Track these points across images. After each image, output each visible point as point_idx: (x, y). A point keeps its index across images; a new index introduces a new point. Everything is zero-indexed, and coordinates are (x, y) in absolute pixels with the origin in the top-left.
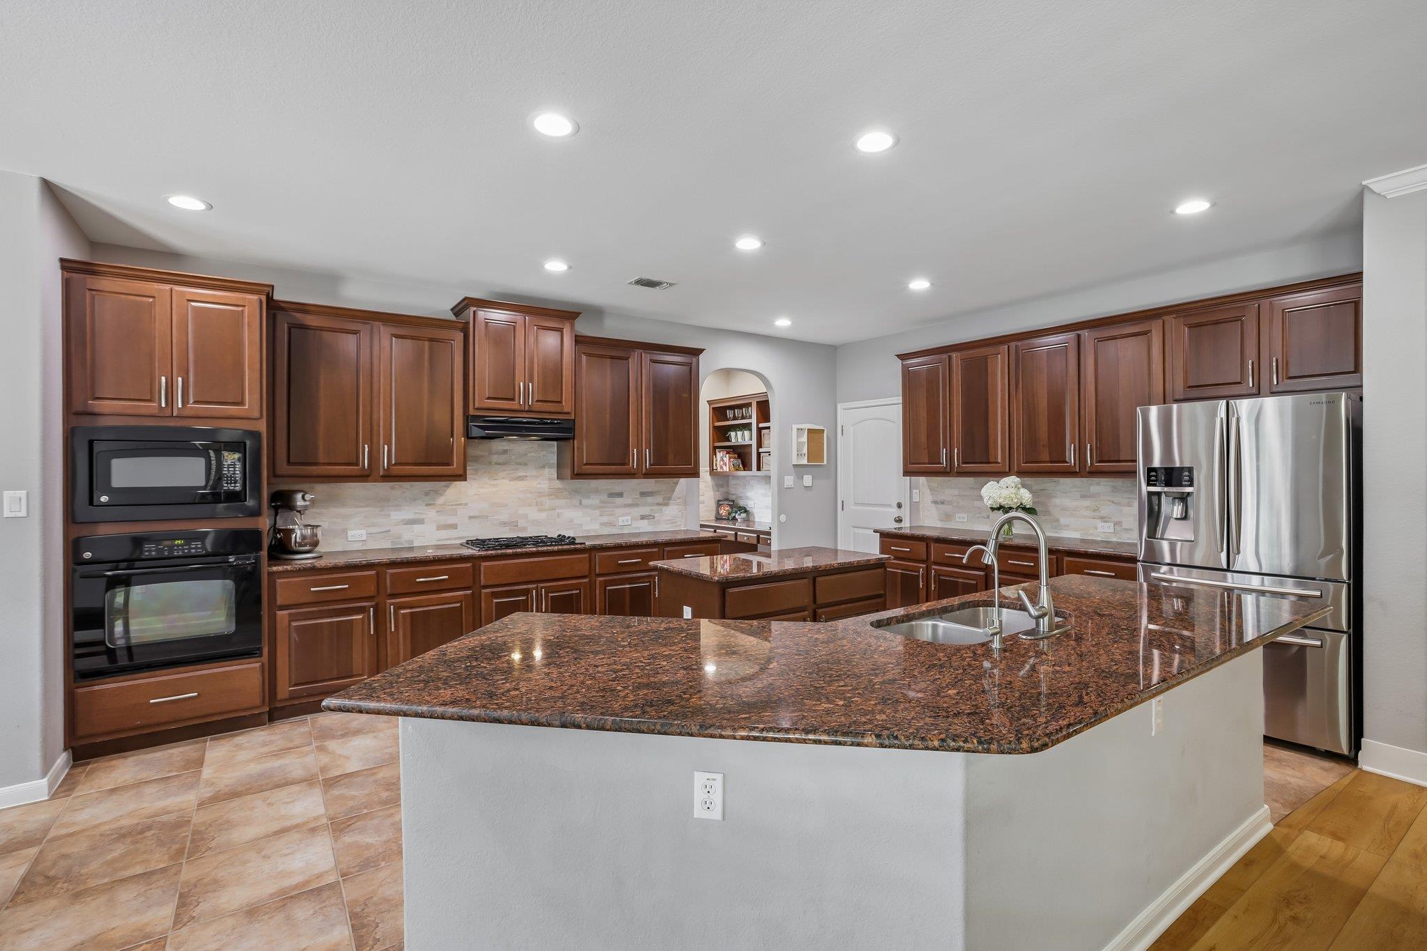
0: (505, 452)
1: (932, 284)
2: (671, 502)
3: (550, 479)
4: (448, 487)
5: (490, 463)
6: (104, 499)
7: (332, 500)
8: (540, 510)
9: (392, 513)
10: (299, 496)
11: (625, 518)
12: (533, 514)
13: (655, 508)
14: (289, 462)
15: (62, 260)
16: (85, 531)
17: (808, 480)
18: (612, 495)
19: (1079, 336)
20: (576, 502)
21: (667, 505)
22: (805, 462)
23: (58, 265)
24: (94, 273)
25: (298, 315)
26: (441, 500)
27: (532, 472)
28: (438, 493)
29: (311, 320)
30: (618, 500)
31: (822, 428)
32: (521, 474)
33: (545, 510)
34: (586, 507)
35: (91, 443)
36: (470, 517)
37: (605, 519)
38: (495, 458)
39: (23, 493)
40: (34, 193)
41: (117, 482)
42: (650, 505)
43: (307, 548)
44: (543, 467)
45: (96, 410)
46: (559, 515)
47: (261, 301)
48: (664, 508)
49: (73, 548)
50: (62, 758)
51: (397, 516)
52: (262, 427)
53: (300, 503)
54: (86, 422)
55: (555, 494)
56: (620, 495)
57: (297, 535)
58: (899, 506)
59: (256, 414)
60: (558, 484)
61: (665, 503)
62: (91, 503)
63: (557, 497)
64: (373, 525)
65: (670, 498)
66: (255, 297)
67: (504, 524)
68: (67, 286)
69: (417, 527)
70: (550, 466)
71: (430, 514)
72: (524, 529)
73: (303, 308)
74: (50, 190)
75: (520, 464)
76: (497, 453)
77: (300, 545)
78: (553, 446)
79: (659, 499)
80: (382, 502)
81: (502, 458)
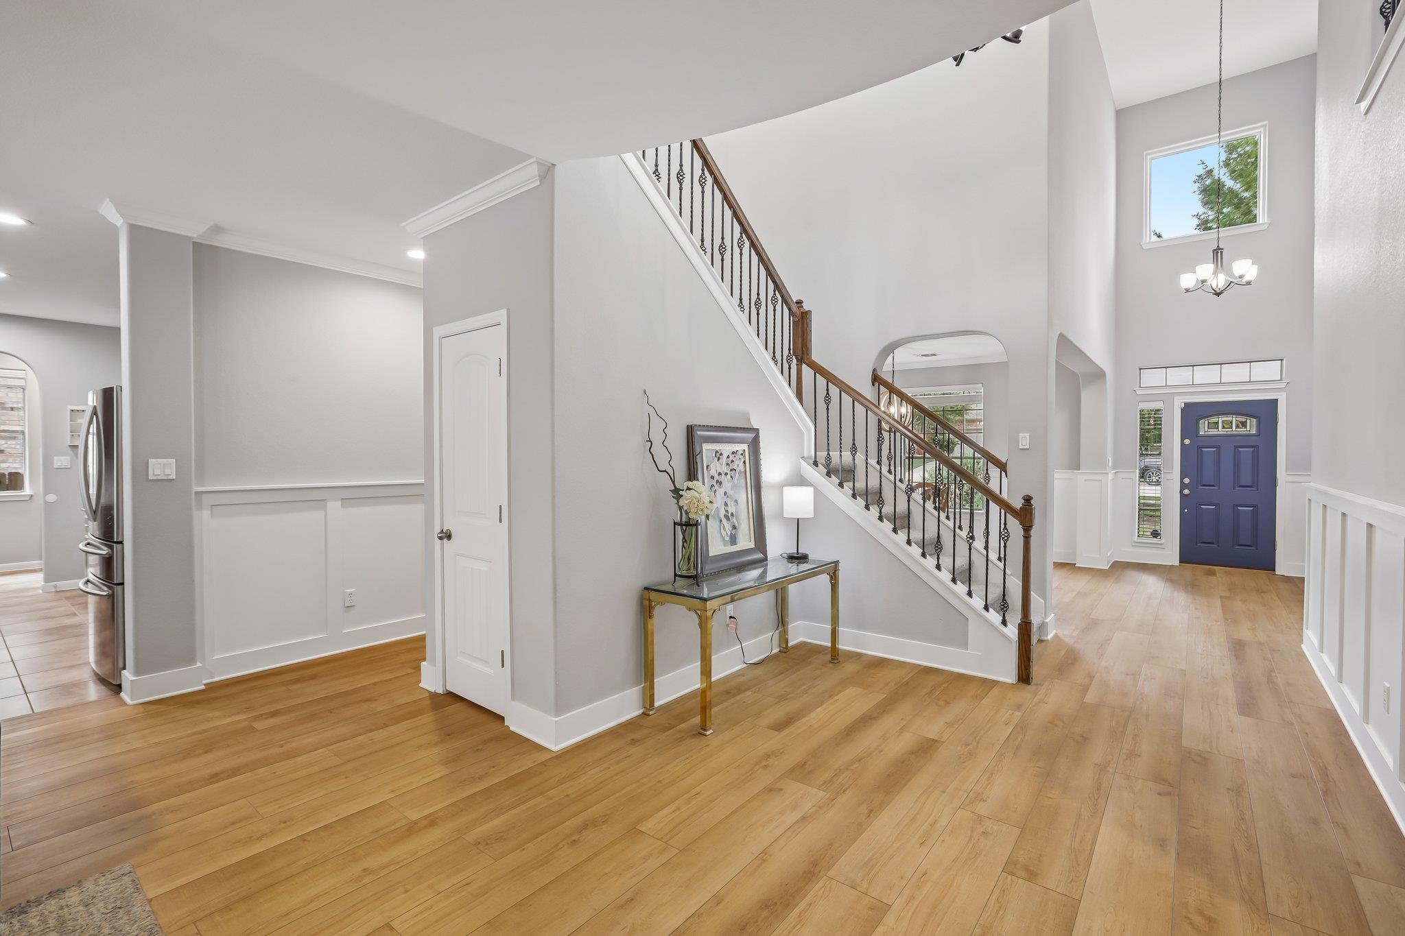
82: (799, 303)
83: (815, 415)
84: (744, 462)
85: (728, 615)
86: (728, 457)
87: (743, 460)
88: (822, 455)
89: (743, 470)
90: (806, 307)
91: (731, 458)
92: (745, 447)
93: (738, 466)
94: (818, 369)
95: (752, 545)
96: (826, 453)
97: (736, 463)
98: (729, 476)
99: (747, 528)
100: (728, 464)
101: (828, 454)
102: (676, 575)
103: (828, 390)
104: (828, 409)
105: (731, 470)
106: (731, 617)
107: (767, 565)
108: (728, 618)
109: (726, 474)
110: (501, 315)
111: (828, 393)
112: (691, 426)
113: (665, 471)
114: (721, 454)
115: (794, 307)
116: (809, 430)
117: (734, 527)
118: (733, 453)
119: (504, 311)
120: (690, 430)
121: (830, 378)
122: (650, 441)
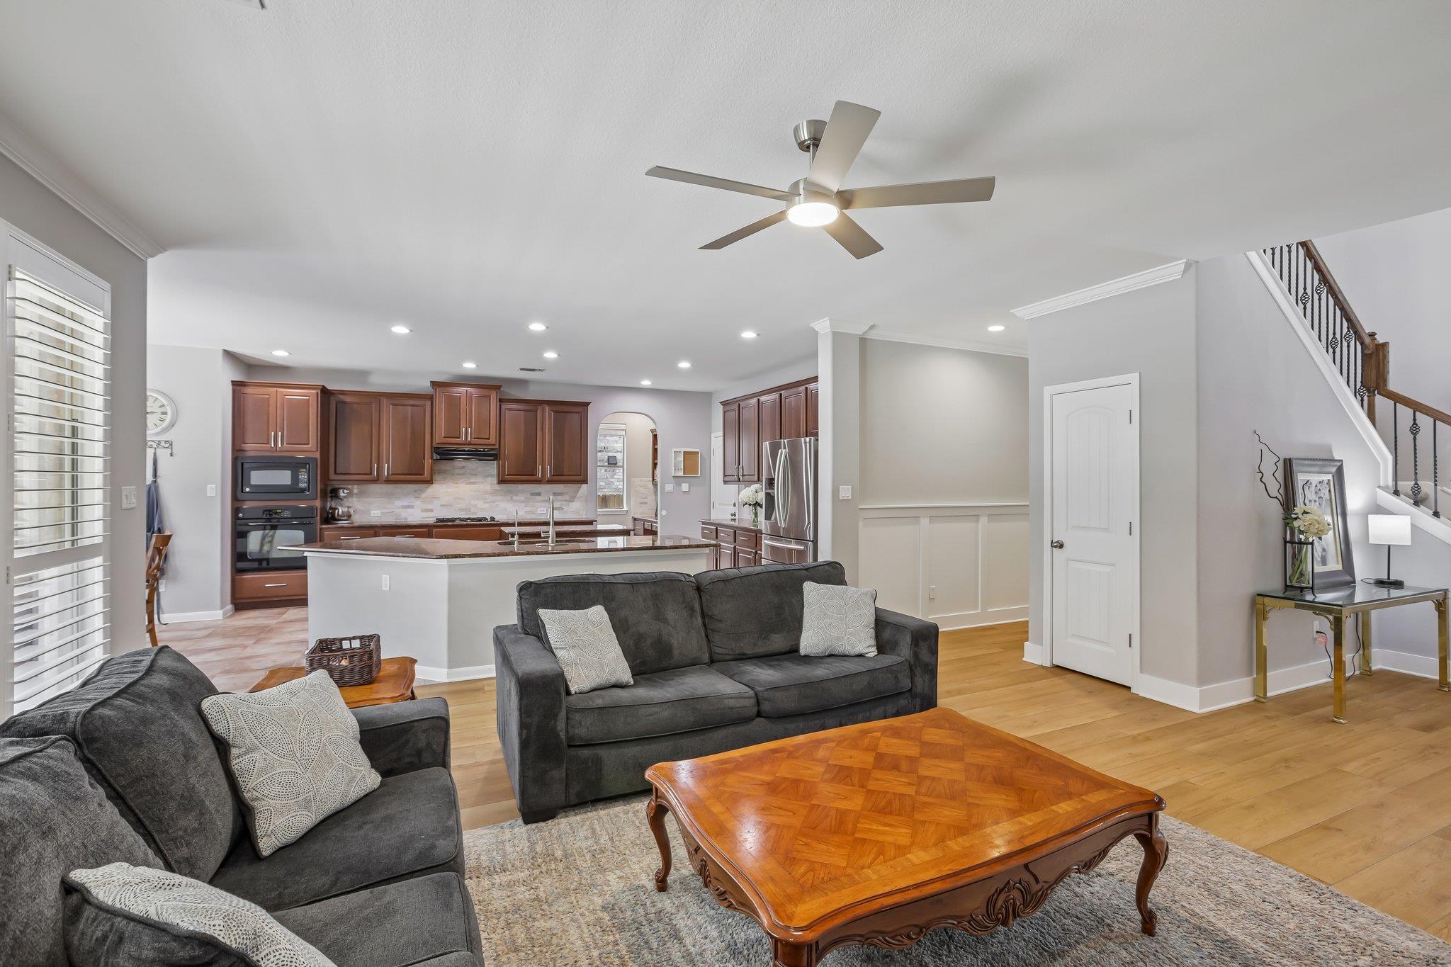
0: (463, 467)
1: (692, 365)
2: (576, 499)
3: (492, 484)
4: (428, 487)
5: (453, 474)
6: (247, 490)
7: (361, 494)
8: (485, 502)
9: (396, 502)
10: (341, 491)
11: (541, 509)
12: (480, 504)
13: (564, 503)
14: (336, 473)
15: (232, 381)
16: (238, 504)
17: (685, 487)
18: (533, 494)
19: (781, 395)
20: (509, 498)
21: (573, 501)
22: (681, 474)
23: (230, 384)
24: (245, 386)
25: (341, 396)
26: (424, 495)
27: (479, 479)
28: (422, 491)
29: (347, 399)
30: (538, 498)
31: (697, 450)
32: (473, 480)
33: (487, 502)
34: (515, 501)
35: (242, 464)
36: (441, 505)
37: (528, 509)
38: (457, 471)
39: (213, 486)
40: (220, 356)
41: (253, 482)
42: (562, 501)
43: (345, 518)
44: (488, 476)
45: (245, 449)
46: (497, 506)
47: (317, 393)
48: (570, 504)
49: (236, 511)
50: (230, 607)
51: (399, 503)
52: (318, 455)
53: (342, 494)
54: (240, 454)
55: (495, 493)
56: (539, 494)
57: (341, 510)
58: (735, 505)
59: (315, 450)
60: (497, 487)
61: (572, 500)
62: (242, 491)
63: (496, 495)
64: (386, 508)
65: (575, 497)
66: (314, 391)
67: (462, 510)
68: (234, 392)
69: (410, 510)
70: (492, 476)
71: (417, 503)
72: (475, 513)
73: (343, 392)
74: (228, 354)
75: (472, 475)
76: (459, 468)
77: (341, 516)
78: (494, 464)
79: (567, 497)
80: (389, 495)
81: (461, 471)
82: (1372, 335)
83: (1396, 445)
84: (1330, 491)
85: (1315, 630)
86: (1316, 486)
87: (1328, 489)
88: (1406, 485)
89: (1328, 498)
90: (1380, 339)
91: (1318, 487)
92: (1330, 477)
93: (1324, 494)
94: (1397, 399)
95: (1339, 567)
96: (1414, 482)
97: (1323, 491)
98: (1317, 503)
99: (1334, 551)
100: (1316, 493)
101: (1416, 484)
102: (1286, 586)
103: (1415, 420)
104: (1415, 439)
105: (1319, 498)
106: (1317, 632)
107: (1355, 587)
108: (1315, 634)
109: (1315, 501)
110: (1134, 378)
111: (1415, 423)
112: (1290, 459)
113: (1276, 497)
114: (1311, 484)
115: (1367, 340)
116: (1385, 460)
117: (1324, 550)
118: (1320, 482)
119: (1138, 373)
120: (1288, 465)
121: (1416, 407)
122: (1260, 472)
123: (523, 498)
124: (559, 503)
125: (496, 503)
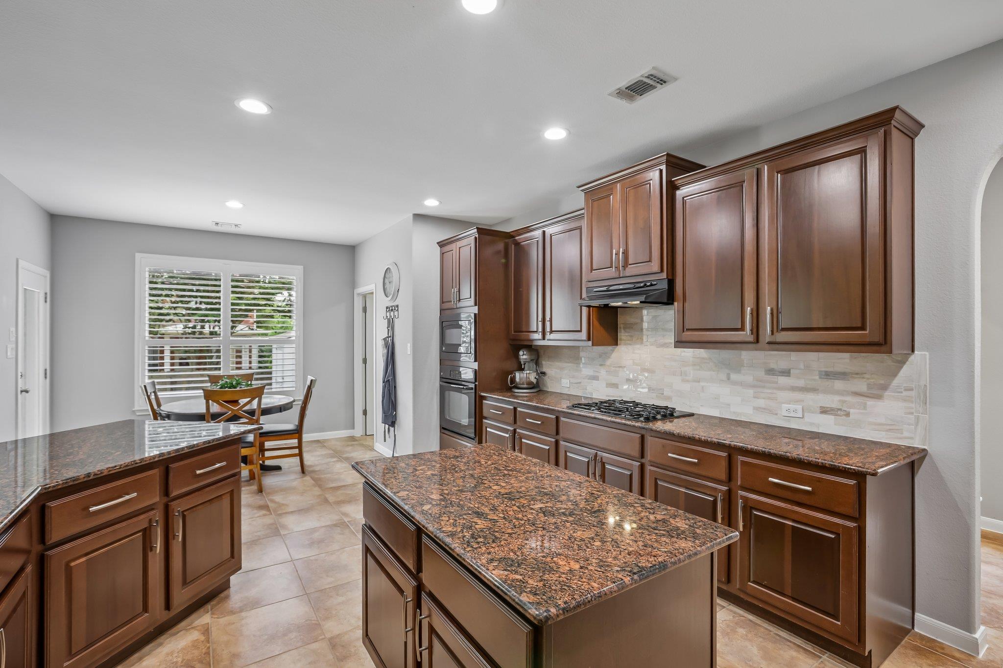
2: (887, 393)
4: (613, 351)
7: (556, 356)
8: (684, 381)
9: (582, 369)
11: (792, 406)
13: (849, 399)
18: (770, 372)
20: (723, 376)
21: (879, 397)
26: (609, 362)
28: (607, 355)
30: (782, 380)
32: (666, 340)
33: (688, 381)
34: (735, 383)
36: (627, 380)
37: (761, 403)
38: (646, 325)
40: (412, 220)
42: (840, 394)
48: (870, 403)
51: (586, 371)
56: (786, 373)
61: (874, 394)
64: (574, 377)
65: (885, 388)
67: (652, 390)
68: (441, 253)
69: (595, 382)
71: (602, 372)
72: (670, 398)
76: (648, 320)
79: (861, 386)
80: (577, 360)
81: (651, 326)
123: (749, 379)
124: (837, 398)
125: (702, 384)
